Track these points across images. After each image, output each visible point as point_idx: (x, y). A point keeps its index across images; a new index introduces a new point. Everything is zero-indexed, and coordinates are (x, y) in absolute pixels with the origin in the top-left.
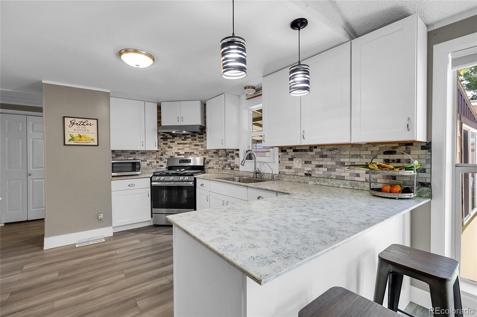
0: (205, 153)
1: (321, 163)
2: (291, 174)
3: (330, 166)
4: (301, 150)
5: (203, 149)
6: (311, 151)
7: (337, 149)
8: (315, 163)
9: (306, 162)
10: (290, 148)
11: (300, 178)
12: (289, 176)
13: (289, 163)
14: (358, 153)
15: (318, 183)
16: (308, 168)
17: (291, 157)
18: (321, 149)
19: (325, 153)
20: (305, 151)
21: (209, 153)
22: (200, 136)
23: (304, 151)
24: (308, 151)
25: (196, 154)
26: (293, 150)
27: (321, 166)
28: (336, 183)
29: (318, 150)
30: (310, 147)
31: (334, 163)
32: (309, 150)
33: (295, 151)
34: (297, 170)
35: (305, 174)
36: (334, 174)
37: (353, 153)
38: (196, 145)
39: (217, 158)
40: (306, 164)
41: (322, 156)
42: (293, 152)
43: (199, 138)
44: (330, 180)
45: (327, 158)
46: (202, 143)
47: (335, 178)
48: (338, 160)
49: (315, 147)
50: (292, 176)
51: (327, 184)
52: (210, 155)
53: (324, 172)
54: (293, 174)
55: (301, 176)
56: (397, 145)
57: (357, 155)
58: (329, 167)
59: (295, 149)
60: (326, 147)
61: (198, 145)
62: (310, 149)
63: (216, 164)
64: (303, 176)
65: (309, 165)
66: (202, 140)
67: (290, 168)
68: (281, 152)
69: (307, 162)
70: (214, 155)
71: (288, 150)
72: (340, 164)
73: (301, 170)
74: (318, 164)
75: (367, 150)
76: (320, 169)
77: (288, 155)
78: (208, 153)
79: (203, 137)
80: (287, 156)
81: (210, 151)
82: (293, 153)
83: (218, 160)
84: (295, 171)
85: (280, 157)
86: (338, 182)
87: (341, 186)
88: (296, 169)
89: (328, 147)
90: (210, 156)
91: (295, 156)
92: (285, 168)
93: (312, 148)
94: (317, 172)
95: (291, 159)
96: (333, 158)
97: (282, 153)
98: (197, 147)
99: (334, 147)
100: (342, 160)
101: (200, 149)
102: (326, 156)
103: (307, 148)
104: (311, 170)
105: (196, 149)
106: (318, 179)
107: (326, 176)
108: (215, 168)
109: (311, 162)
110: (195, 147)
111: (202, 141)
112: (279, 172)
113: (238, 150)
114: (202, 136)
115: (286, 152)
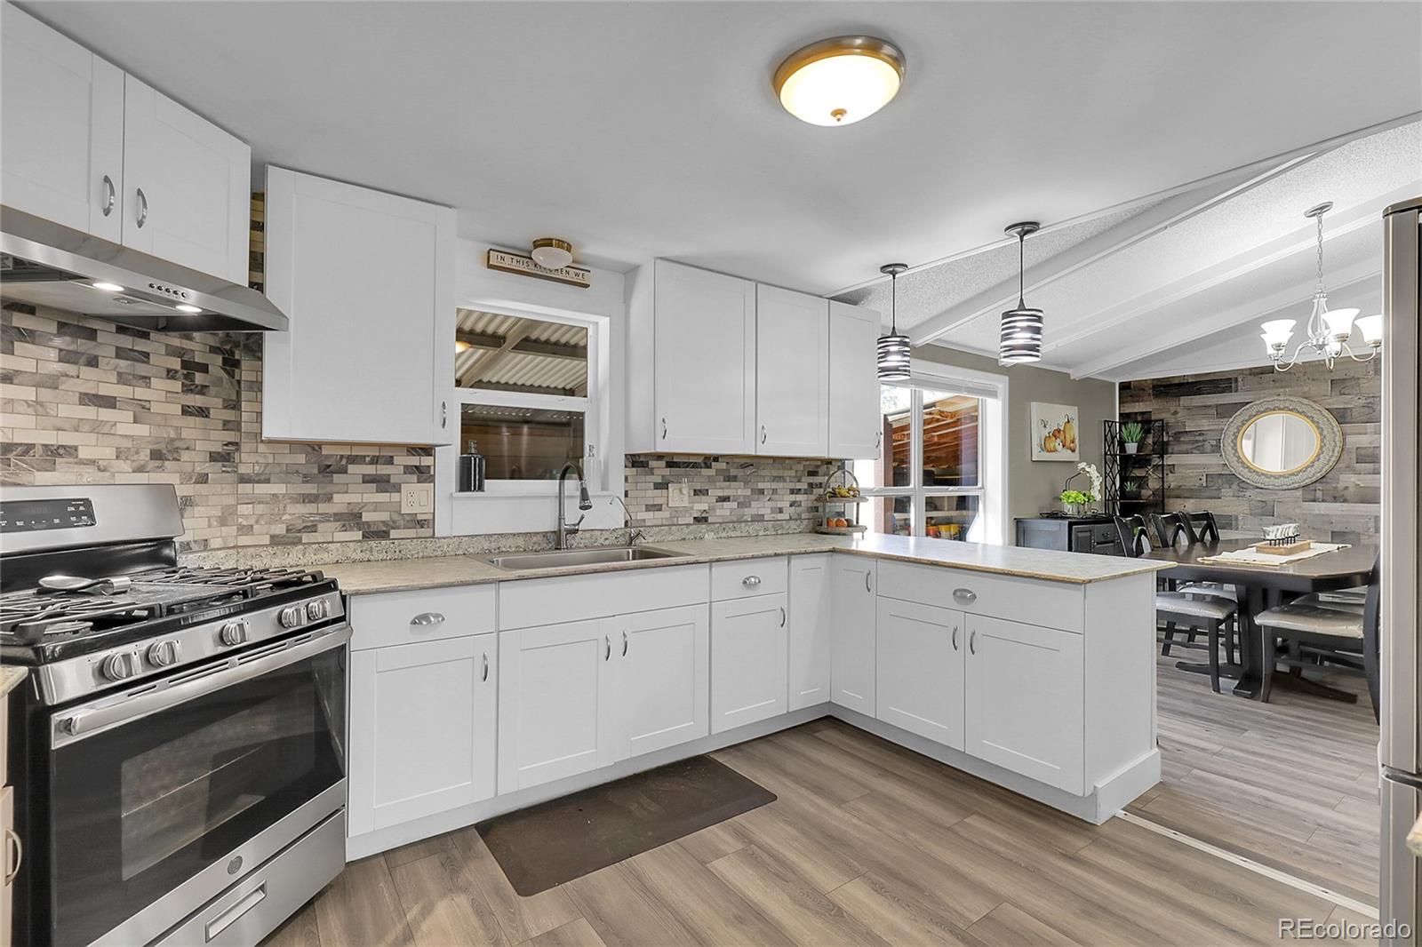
0: (157, 455)
1: (726, 493)
2: (660, 523)
3: (742, 497)
4: (687, 465)
5: (142, 430)
6: (709, 467)
7: (752, 465)
8: (715, 493)
9: (696, 492)
10: (659, 457)
11: (686, 530)
12: (657, 529)
13: (657, 497)
14: (781, 473)
15: (724, 534)
16: (701, 505)
17: (661, 481)
18: (727, 463)
19: (733, 472)
20: (695, 466)
21: (185, 456)
22: (126, 341)
23: (693, 467)
24: (701, 468)
25: (93, 462)
26: (667, 462)
27: (725, 499)
28: (752, 528)
29: (721, 465)
30: (706, 458)
31: (748, 492)
32: (703, 465)
33: (670, 465)
34: (676, 511)
35: (695, 518)
36: (748, 512)
37: (775, 473)
38: (96, 396)
39: (228, 489)
40: (696, 497)
41: (729, 479)
42: (667, 467)
43: (120, 353)
44: (743, 524)
45: (736, 481)
46: (141, 393)
47: (749, 519)
48: (755, 487)
49: (716, 458)
50: (666, 528)
51: (738, 534)
52: (188, 468)
53: (732, 510)
54: (665, 523)
55: (687, 525)
56: (819, 463)
57: (780, 477)
58: (741, 500)
59: (672, 462)
60: (735, 460)
61: (110, 402)
62: (705, 463)
63: (223, 522)
64: (691, 524)
65: (703, 497)
66: (142, 369)
67: (658, 508)
68: (633, 466)
69: (700, 491)
70: (213, 469)
71: (653, 464)
72: (757, 492)
73: (686, 510)
74: (721, 494)
75: (791, 469)
76: (726, 504)
77: (653, 474)
78: (175, 459)
79: (147, 355)
80: (649, 478)
81: (188, 448)
82: (667, 471)
83: (231, 501)
84: (671, 514)
85: (629, 481)
86: (757, 526)
87: (761, 533)
88: (676, 509)
89: (738, 460)
90: (187, 478)
91: (671, 479)
92: (644, 509)
93: (709, 460)
94: (719, 512)
95: (662, 486)
96: (746, 483)
97: (635, 469)
98: (106, 414)
99: (749, 461)
100: (761, 486)
101: (121, 429)
102: (735, 479)
103: (700, 460)
104: (707, 508)
105: (97, 428)
106: (723, 526)
107: (735, 519)
108: (215, 543)
109: (707, 490)
110: (90, 412)
111: (145, 377)
112: (626, 522)
113: (427, 450)
114: (141, 345)
115: (647, 466)
